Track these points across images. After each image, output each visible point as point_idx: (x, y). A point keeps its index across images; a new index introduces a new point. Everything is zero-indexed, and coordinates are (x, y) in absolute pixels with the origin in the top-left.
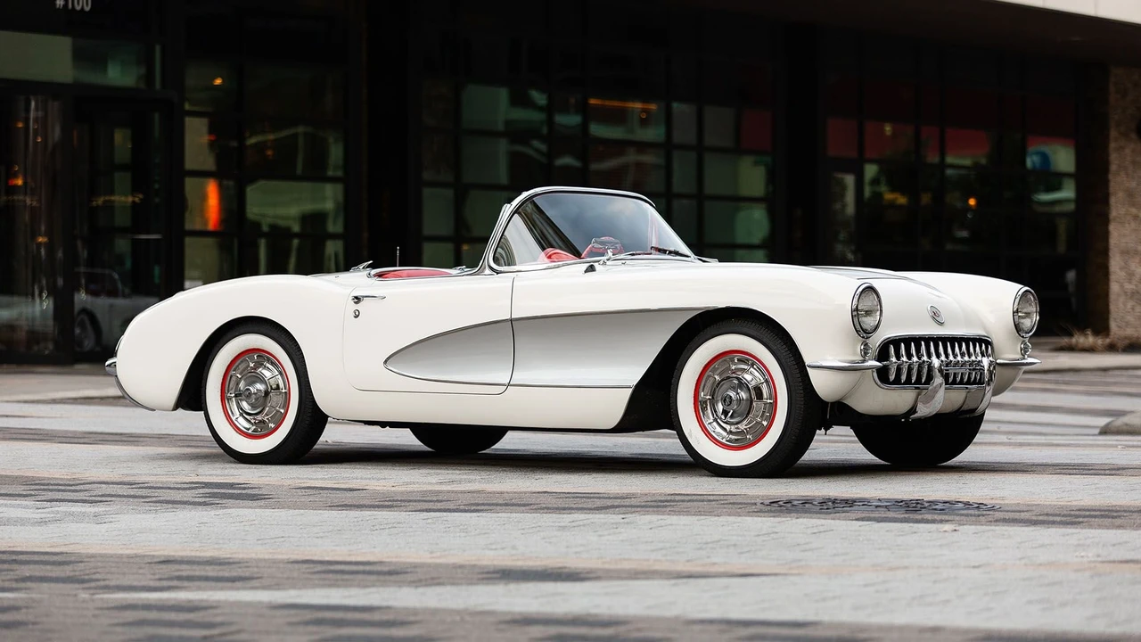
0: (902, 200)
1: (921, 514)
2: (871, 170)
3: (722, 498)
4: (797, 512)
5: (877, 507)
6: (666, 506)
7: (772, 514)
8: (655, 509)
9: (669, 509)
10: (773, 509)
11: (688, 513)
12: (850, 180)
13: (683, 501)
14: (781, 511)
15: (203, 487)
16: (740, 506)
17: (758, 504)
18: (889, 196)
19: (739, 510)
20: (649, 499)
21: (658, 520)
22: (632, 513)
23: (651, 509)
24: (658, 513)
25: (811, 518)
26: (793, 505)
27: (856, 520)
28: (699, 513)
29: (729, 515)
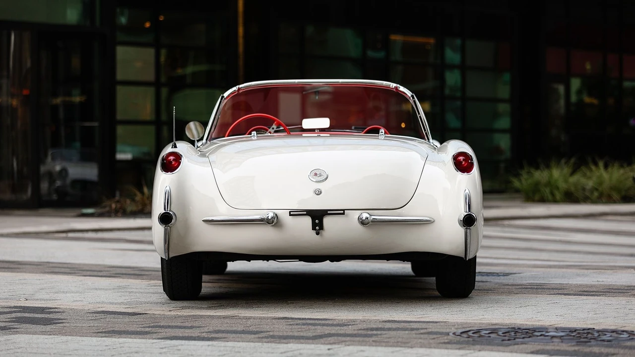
0: (595, 101)
1: (590, 346)
2: (576, 83)
3: (424, 326)
4: (481, 343)
5: (553, 337)
6: (371, 336)
7: (458, 346)
8: (361, 339)
9: (373, 339)
10: (462, 339)
11: (387, 344)
12: (561, 89)
13: (389, 329)
14: (468, 343)
15: (19, 312)
16: (435, 336)
17: (451, 334)
18: (587, 99)
19: (431, 341)
20: (365, 326)
21: (358, 352)
22: (339, 343)
23: (358, 339)
24: (361, 343)
25: (492, 350)
26: (481, 336)
27: (532, 353)
28: (397, 344)
29: (421, 347)
